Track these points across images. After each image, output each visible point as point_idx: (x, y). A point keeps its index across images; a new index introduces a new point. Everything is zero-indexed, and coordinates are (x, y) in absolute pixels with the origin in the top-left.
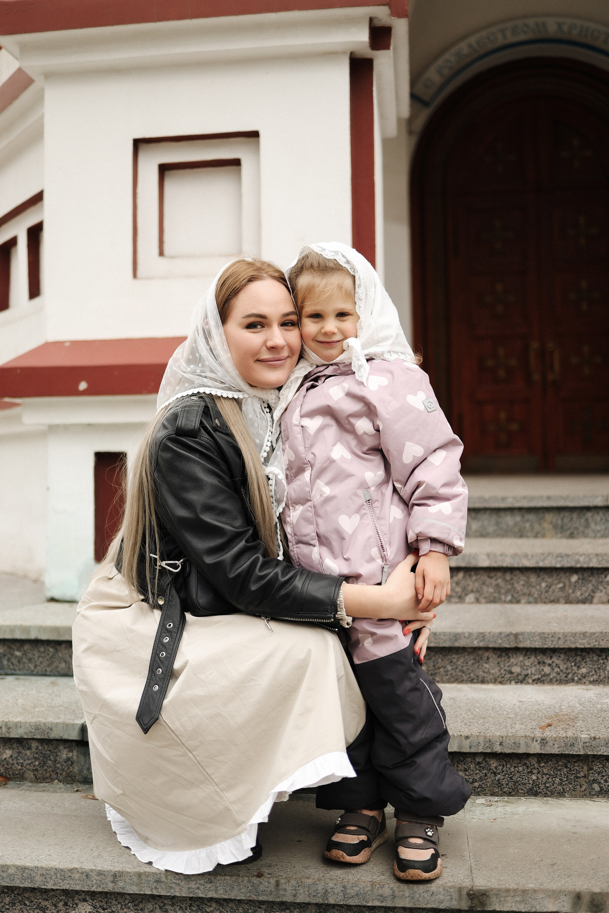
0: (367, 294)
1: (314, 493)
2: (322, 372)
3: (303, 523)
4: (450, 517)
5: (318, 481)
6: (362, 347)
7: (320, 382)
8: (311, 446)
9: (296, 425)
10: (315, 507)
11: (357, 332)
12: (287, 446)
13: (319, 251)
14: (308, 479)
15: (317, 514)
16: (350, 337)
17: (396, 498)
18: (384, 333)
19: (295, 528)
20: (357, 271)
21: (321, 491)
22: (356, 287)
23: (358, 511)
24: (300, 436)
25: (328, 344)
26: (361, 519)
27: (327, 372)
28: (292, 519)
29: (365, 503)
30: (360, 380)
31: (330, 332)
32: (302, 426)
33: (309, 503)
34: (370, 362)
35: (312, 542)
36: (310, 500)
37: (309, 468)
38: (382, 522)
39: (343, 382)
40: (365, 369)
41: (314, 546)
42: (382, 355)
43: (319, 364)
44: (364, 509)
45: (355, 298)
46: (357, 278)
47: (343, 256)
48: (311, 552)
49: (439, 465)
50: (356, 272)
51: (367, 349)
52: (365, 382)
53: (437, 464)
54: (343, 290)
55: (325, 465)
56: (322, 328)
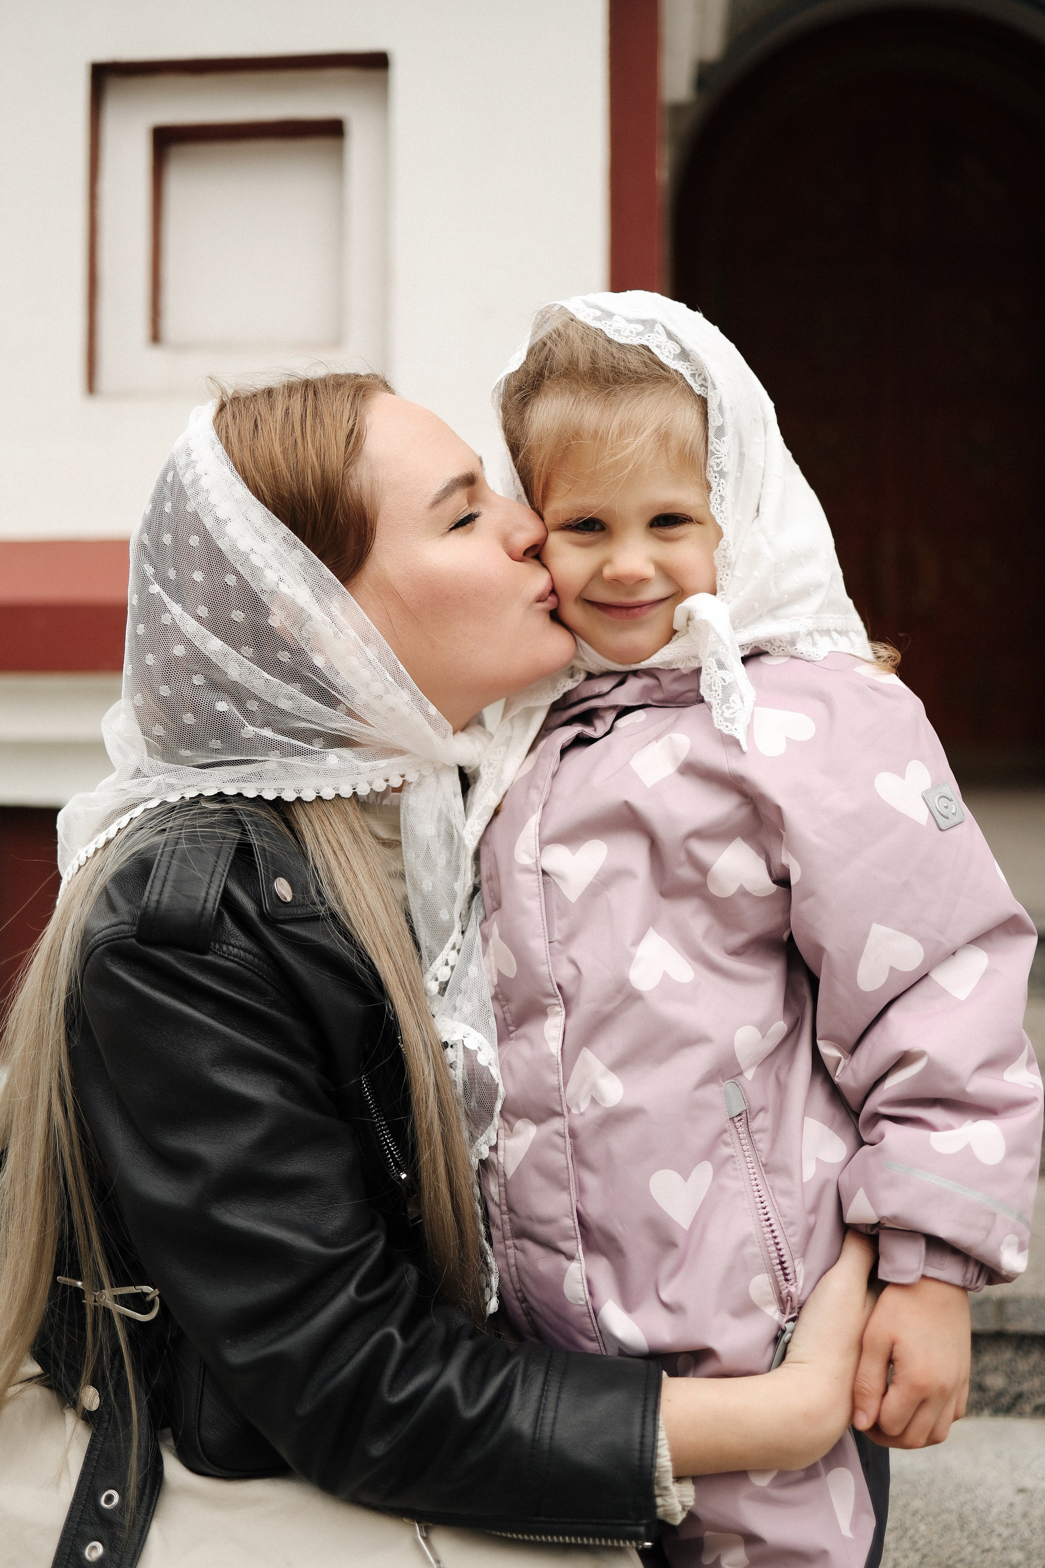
0: (742, 455)
1: (571, 1088)
2: (607, 698)
3: (535, 1181)
4: (999, 1174)
5: (587, 1054)
6: (733, 622)
7: (600, 728)
8: (570, 938)
9: (526, 870)
10: (573, 1134)
11: (714, 576)
12: (495, 931)
13: (595, 318)
14: (555, 1047)
15: (579, 1158)
16: (695, 592)
17: (820, 1096)
18: (795, 580)
19: (513, 1192)
20: (713, 383)
21: (594, 1086)
22: (711, 434)
23: (708, 1154)
24: (535, 906)
25: (624, 612)
26: (716, 1173)
27: (624, 696)
28: (501, 1160)
29: (729, 1125)
30: (726, 731)
31: (630, 577)
32: (544, 872)
33: (557, 1124)
34: (753, 665)
35: (564, 1245)
36: (560, 1115)
37: (558, 1009)
38: (781, 1182)
39: (670, 729)
40: (741, 698)
41: (571, 1258)
42: (793, 643)
43: (594, 668)
44: (726, 1144)
45: (708, 469)
46: (712, 405)
47: (670, 336)
48: (561, 1273)
49: (968, 998)
50: (709, 385)
51: (745, 627)
52: (741, 736)
53: (962, 994)
54: (673, 443)
55: (608, 1008)
56: (607, 561)
